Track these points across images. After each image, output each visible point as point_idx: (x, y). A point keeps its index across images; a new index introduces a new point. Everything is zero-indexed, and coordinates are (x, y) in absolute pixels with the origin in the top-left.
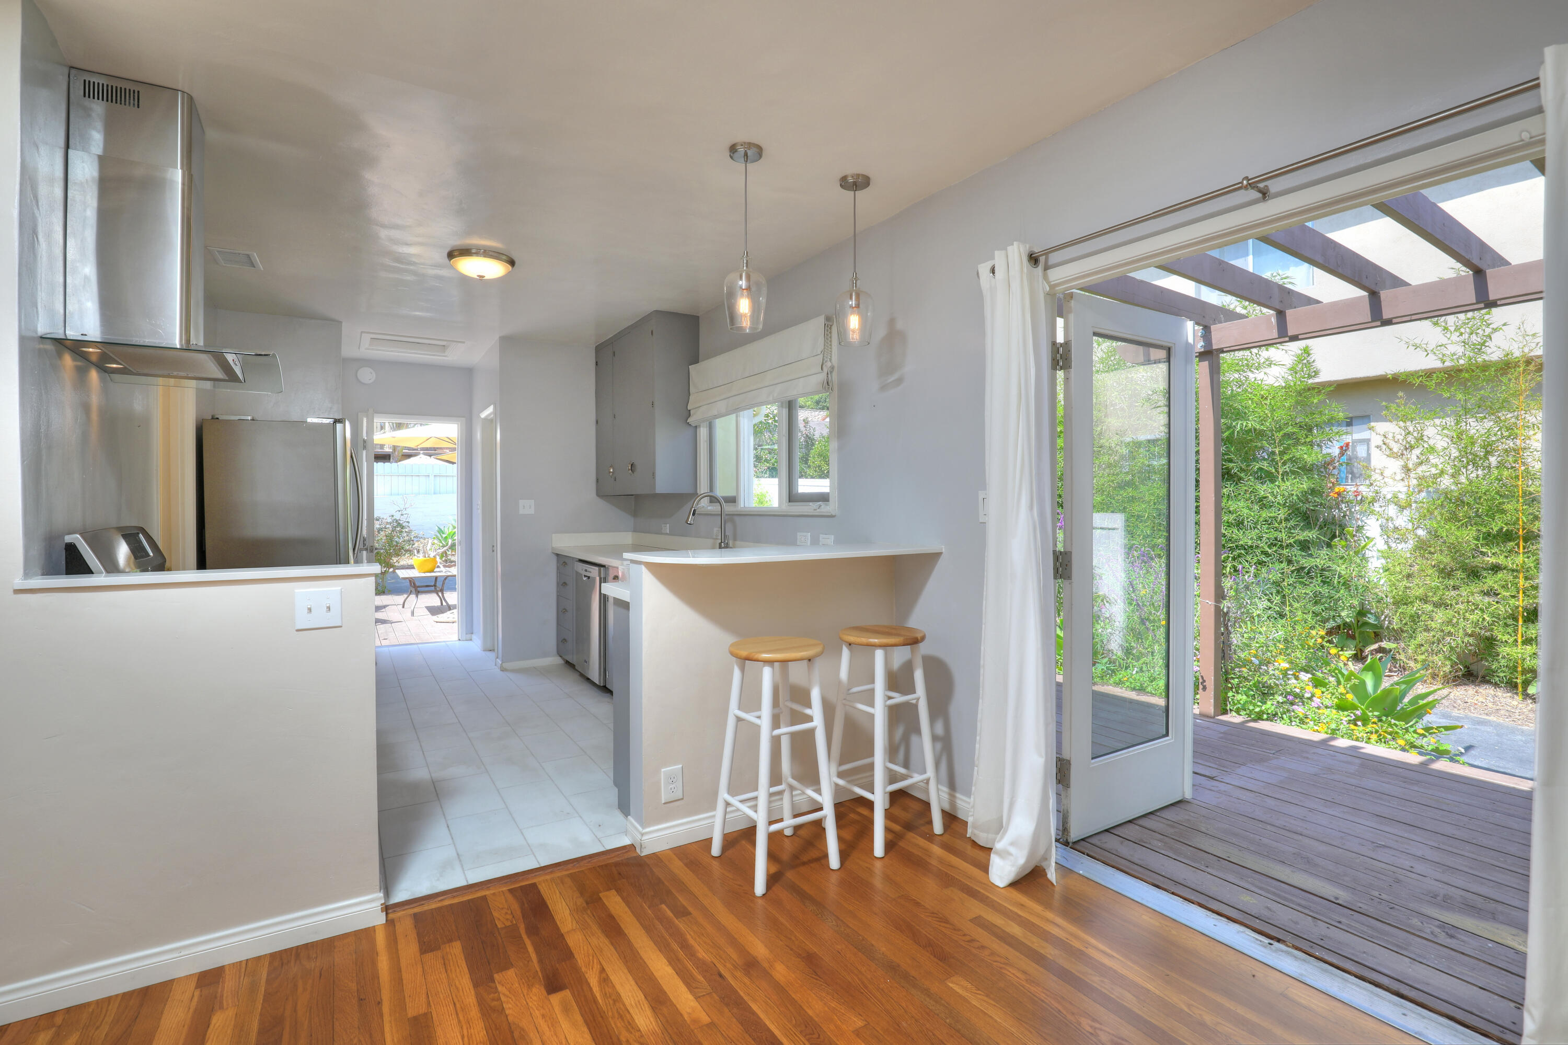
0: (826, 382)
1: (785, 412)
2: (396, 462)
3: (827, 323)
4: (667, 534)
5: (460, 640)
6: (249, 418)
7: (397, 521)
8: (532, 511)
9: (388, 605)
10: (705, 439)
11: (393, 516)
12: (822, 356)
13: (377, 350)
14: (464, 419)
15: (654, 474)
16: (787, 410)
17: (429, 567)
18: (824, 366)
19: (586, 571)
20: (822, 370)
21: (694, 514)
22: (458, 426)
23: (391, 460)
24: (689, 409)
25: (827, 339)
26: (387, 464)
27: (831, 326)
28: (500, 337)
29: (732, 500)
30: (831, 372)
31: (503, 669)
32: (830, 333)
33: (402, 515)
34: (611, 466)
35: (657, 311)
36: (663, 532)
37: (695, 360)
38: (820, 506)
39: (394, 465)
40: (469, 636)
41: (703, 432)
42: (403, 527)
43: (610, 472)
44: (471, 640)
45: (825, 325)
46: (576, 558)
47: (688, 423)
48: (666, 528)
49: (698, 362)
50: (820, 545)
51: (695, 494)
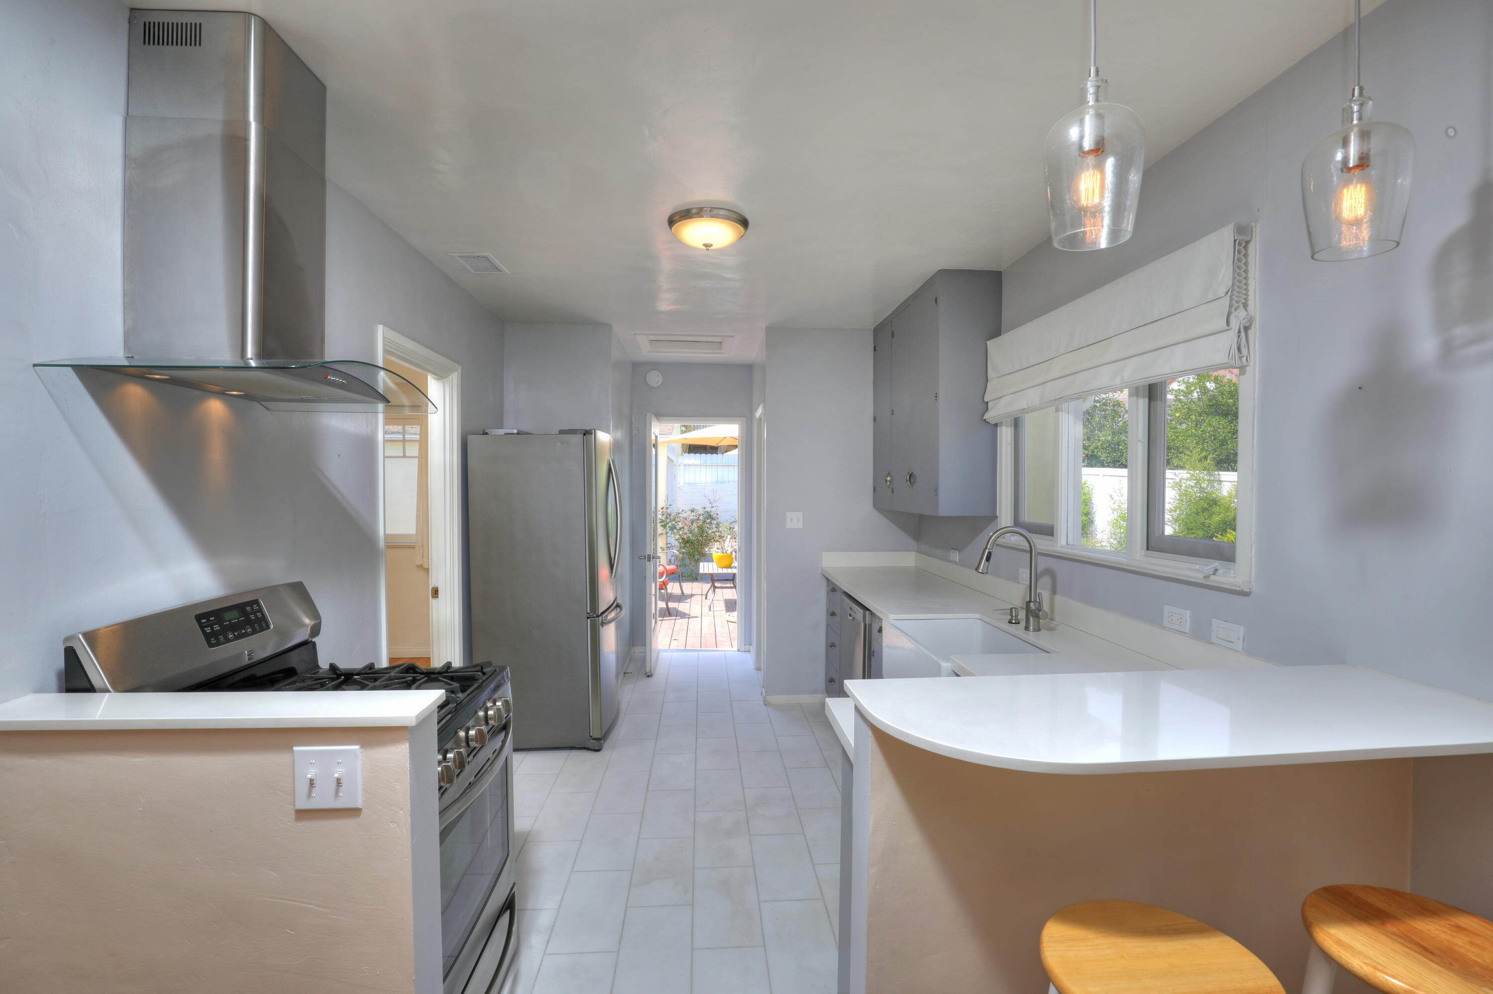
0: (1235, 347)
1: (1143, 403)
2: (723, 453)
3: (1239, 238)
4: (955, 562)
5: (739, 650)
6: (515, 431)
7: (708, 512)
8: (800, 525)
9: (694, 595)
10: (1009, 441)
11: (705, 508)
12: (1227, 299)
13: (660, 352)
14: (744, 419)
15: (936, 490)
16: (1147, 400)
17: (726, 562)
18: (1232, 318)
19: (851, 609)
20: (1228, 323)
21: (988, 559)
22: (739, 426)
23: (719, 452)
24: (986, 400)
25: (1239, 268)
26: (715, 455)
27: (1247, 242)
28: (766, 327)
29: (1049, 531)
30: (1247, 329)
31: (766, 703)
32: (1246, 256)
33: (712, 507)
34: (889, 475)
35: (943, 273)
36: (951, 559)
37: (997, 332)
38: (1216, 570)
39: (720, 456)
40: (747, 647)
41: (1005, 434)
42: (713, 519)
43: (886, 481)
44: (749, 651)
45: (1235, 241)
46: (843, 590)
47: (987, 422)
48: (955, 556)
49: (1000, 335)
50: (1214, 639)
51: (994, 518)
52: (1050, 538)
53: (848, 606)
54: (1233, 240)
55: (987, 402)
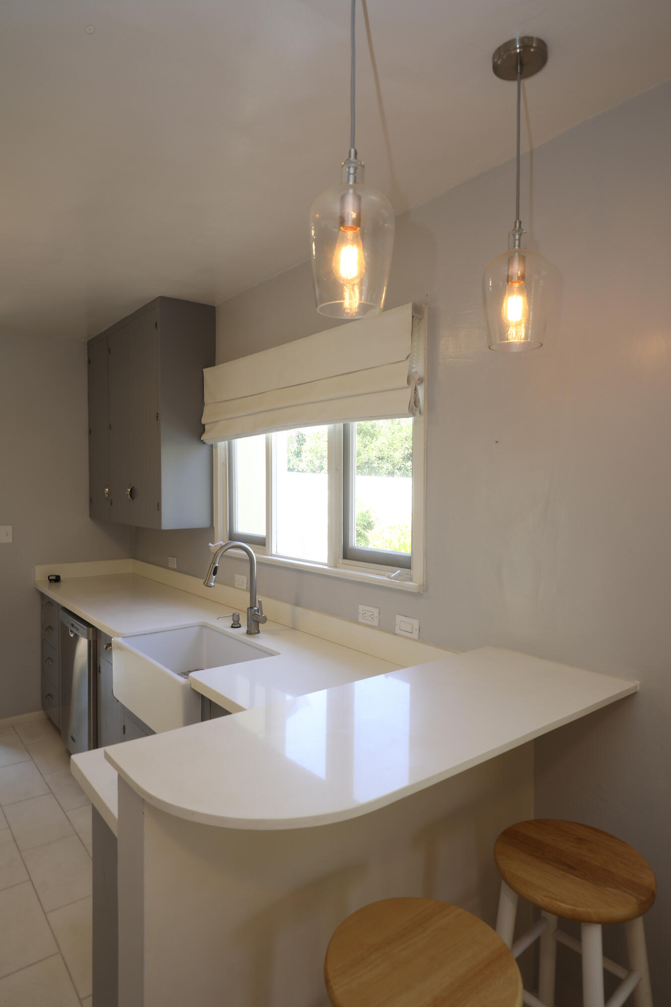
0: (413, 401)
3: (415, 314)
4: (173, 569)
10: (223, 460)
12: (408, 363)
15: (159, 506)
18: (411, 378)
19: (73, 625)
20: (408, 382)
21: (215, 573)
24: (202, 422)
25: (415, 339)
27: (420, 320)
29: (261, 542)
34: (106, 486)
35: (162, 298)
36: (170, 566)
37: (211, 362)
43: (105, 493)
45: (413, 317)
46: (62, 606)
47: (203, 441)
48: (173, 562)
49: (214, 365)
50: (398, 631)
51: (211, 528)
52: (262, 547)
53: (68, 622)
54: (411, 317)
55: (204, 425)
